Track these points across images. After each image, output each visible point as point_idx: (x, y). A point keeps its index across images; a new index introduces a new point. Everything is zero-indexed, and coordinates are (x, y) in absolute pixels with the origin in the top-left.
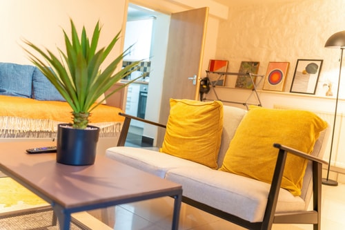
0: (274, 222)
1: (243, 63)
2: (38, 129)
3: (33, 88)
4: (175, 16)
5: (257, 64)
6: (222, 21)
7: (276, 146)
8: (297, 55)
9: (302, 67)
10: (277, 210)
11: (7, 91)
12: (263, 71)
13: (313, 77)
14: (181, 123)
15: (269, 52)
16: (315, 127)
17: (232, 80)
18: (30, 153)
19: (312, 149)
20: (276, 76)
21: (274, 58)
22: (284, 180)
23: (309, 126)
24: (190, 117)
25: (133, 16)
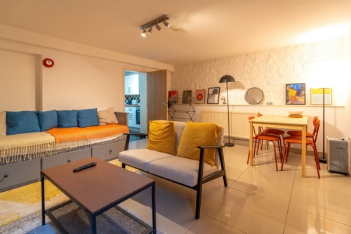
0: (203, 183)
1: (184, 92)
2: (82, 145)
3: (78, 121)
4: (149, 74)
5: (191, 91)
6: (172, 73)
7: (199, 147)
8: (208, 86)
9: (211, 91)
10: (204, 176)
11: (64, 125)
12: (194, 95)
13: (216, 96)
15: (196, 86)
16: (217, 131)
18: (75, 171)
19: (217, 141)
20: (200, 97)
21: (198, 88)
23: (214, 131)
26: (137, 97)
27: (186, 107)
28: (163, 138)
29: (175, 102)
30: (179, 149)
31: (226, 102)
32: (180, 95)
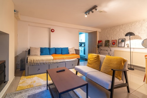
0: (114, 89)
1: (106, 41)
2: (62, 61)
3: (62, 52)
5: (109, 41)
6: (100, 32)
7: (112, 70)
8: (118, 38)
9: (120, 41)
10: (115, 85)
12: (111, 42)
13: (123, 43)
14: (91, 60)
15: (112, 38)
16: (123, 62)
17: (104, 45)
18: (57, 72)
19: (123, 67)
20: (114, 43)
21: (113, 39)
22: (116, 75)
23: (121, 61)
24: (93, 58)
25: (81, 33)
26: (84, 43)
27: (107, 48)
28: (94, 62)
29: (101, 46)
30: (102, 68)
31: (129, 46)
32: (104, 42)
